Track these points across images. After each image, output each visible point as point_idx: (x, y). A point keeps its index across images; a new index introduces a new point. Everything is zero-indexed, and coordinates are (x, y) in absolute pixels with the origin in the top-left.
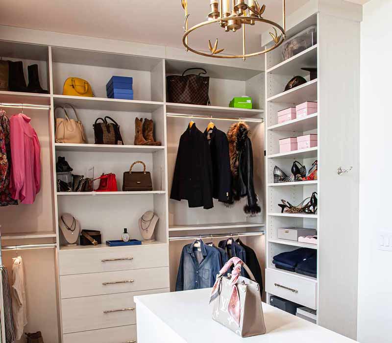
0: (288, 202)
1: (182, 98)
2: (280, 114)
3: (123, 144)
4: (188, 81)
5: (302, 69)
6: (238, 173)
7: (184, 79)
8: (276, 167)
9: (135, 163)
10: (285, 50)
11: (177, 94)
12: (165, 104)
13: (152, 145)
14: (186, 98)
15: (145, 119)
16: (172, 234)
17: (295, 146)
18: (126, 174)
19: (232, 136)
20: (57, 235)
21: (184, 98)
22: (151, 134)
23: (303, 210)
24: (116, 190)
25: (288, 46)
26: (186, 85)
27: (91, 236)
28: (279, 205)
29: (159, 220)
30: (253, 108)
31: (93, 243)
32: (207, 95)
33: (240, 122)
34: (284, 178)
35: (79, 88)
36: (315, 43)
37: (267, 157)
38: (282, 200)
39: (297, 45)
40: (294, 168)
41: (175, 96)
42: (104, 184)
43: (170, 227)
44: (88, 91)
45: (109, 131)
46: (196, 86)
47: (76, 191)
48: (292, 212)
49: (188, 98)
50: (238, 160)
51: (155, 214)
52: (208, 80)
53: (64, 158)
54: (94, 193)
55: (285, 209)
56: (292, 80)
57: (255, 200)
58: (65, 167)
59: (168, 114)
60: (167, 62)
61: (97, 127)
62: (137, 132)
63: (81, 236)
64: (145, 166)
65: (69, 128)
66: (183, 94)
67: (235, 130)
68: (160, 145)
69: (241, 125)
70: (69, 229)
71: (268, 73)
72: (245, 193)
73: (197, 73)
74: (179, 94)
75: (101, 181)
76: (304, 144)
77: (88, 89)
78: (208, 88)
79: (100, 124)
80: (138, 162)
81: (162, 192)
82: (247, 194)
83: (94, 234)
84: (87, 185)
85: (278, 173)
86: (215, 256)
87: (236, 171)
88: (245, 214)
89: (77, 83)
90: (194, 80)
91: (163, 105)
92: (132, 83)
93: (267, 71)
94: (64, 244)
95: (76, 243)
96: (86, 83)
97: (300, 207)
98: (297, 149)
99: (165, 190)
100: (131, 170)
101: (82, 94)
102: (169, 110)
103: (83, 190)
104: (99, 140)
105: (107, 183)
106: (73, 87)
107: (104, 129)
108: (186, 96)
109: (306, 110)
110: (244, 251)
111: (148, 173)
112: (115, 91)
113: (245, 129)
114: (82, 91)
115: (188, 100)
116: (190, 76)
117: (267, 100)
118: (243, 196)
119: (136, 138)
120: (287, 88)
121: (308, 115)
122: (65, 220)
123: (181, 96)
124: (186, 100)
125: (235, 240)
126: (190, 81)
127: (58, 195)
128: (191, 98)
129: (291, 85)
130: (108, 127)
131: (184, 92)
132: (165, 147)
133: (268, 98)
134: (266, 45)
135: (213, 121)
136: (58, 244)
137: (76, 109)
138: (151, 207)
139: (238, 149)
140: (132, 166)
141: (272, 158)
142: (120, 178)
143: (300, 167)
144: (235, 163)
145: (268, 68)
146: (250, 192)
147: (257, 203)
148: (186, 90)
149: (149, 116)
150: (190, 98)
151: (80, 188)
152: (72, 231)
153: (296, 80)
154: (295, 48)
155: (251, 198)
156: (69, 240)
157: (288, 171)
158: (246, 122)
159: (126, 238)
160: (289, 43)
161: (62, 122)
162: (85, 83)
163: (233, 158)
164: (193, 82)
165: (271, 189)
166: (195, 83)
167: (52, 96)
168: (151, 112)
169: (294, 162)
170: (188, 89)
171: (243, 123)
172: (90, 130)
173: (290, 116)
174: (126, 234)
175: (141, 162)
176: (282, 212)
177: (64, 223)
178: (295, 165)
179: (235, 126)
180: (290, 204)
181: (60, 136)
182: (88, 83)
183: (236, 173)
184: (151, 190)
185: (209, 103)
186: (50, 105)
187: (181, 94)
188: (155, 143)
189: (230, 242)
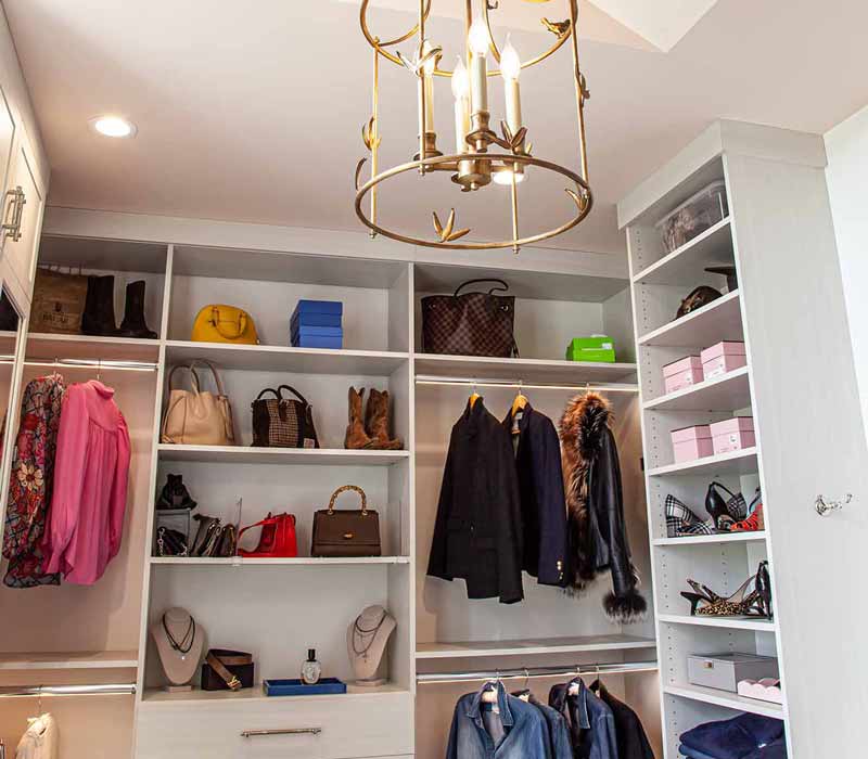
0: (704, 588)
1: (453, 343)
2: (668, 370)
3: (317, 446)
4: (466, 306)
5: (707, 270)
6: (588, 513)
7: (456, 303)
8: (670, 499)
9: (340, 490)
10: (669, 232)
11: (443, 335)
12: (411, 356)
13: (383, 448)
14: (462, 343)
15: (372, 390)
16: (424, 666)
17: (706, 446)
18: (320, 515)
19: (571, 424)
20: (139, 663)
21: (457, 343)
22: (382, 422)
23: (742, 610)
24: (294, 554)
25: (673, 226)
26: (462, 314)
27: (226, 667)
28: (682, 594)
29: (395, 628)
30: (618, 359)
31: (230, 684)
32: (512, 335)
33: (589, 393)
34: (691, 525)
35: (227, 326)
36: (727, 215)
37: (648, 472)
38: (690, 582)
39: (691, 222)
40: (712, 501)
41: (439, 339)
42: (268, 540)
43: (420, 646)
44: (248, 330)
45: (283, 418)
46: (483, 317)
47: (200, 554)
48: (715, 614)
49: (466, 343)
50: (587, 481)
51: (388, 614)
52: (513, 304)
53: (180, 477)
54: (237, 560)
55: (700, 605)
56: (690, 297)
57: (631, 580)
58: (177, 499)
59: (419, 377)
60: (416, 268)
61: (259, 407)
62: (352, 419)
63: (204, 666)
64: (364, 497)
65: (196, 410)
66: (454, 335)
67: (577, 412)
68: (401, 448)
69: (592, 400)
70: (176, 647)
71: (637, 282)
72: (606, 561)
73: (485, 289)
74: (446, 335)
75: (264, 528)
76: (726, 441)
77: (246, 328)
78: (512, 320)
79: (264, 401)
80: (350, 487)
81: (401, 560)
82: (610, 565)
83: (234, 661)
84: (227, 541)
85: (676, 512)
86: (533, 728)
87: (584, 507)
88: (607, 616)
89: (223, 316)
90: (479, 304)
91: (407, 359)
92: (341, 314)
93: (633, 279)
94: (157, 684)
95: (191, 684)
96: (243, 315)
97: (737, 600)
98: (713, 454)
99: (408, 555)
100: (331, 506)
101: (233, 339)
102: (420, 368)
103: (217, 553)
104: (261, 439)
105: (277, 536)
106: (214, 325)
107: (273, 413)
108: (462, 338)
109: (722, 360)
110: (610, 716)
111: (372, 512)
112: (303, 330)
113: (599, 409)
114: (233, 332)
115: (466, 347)
116: (470, 295)
117: (638, 341)
118: (603, 569)
119: (349, 433)
120: (681, 312)
121: (728, 371)
122: (170, 628)
123: (449, 338)
124: (462, 347)
126: (470, 307)
127: (152, 565)
128: (473, 343)
129: (688, 306)
130: (282, 408)
131: (458, 330)
132: (410, 453)
133: (639, 336)
134: (630, 225)
135: (524, 392)
136: (139, 687)
137: (219, 372)
138: (380, 596)
139: (585, 456)
140: (334, 497)
141: (659, 476)
142: (305, 523)
143: (726, 498)
144: (579, 488)
145: (635, 273)
146: (616, 559)
147: (636, 586)
148: (462, 326)
149: (381, 384)
150: (469, 343)
151: (210, 548)
152: (183, 651)
153: (699, 296)
154: (689, 228)
155: (620, 575)
156: (172, 676)
157: (699, 503)
158: (602, 392)
159: (311, 673)
160: (674, 219)
161: (182, 397)
162: (241, 316)
163: (575, 477)
164: (478, 308)
165: (663, 552)
166: (482, 309)
167: (163, 343)
168: (389, 375)
169: (711, 486)
170: (466, 322)
171: (597, 395)
172: (245, 414)
173: (689, 375)
174: (314, 665)
175: (356, 489)
176: (693, 613)
177: (168, 632)
178: (712, 493)
179: (578, 402)
180: (710, 592)
181: (175, 427)
182: (247, 317)
183: (583, 511)
184: (378, 554)
185: (516, 352)
186: (157, 362)
187: (450, 335)
188: (389, 442)
189: (575, 689)
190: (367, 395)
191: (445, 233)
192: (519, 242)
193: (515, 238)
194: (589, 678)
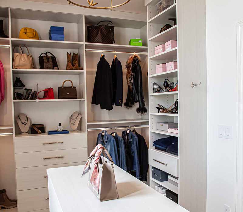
0: (162, 106)
1: (96, 39)
2: (156, 48)
3: (58, 69)
4: (100, 29)
5: (169, 19)
6: (133, 87)
7: (97, 28)
8: (155, 83)
9: (65, 81)
10: (159, 7)
11: (93, 37)
12: (84, 43)
13: (77, 69)
14: (99, 40)
15: (74, 53)
16: (89, 126)
17: (165, 69)
18: (60, 88)
19: (129, 63)
20: (13, 128)
21: (98, 40)
22: (77, 62)
23: (171, 111)
24: (54, 99)
25: (160, 6)
26: (99, 31)
27: (37, 128)
28: (156, 108)
29: (82, 117)
30: (143, 46)
31: (39, 132)
32: (113, 38)
33: (135, 55)
34: (160, 90)
35: (29, 34)
36: (175, 2)
37: (149, 76)
38: (158, 105)
39: (166, 4)
40: (165, 84)
41: (92, 38)
42: (46, 95)
43: (88, 122)
44: (36, 35)
45: (48, 61)
46: (105, 32)
47: (27, 99)
48: (164, 112)
49: (100, 40)
50: (133, 79)
51: (80, 114)
52: (114, 28)
53: (20, 78)
54: (38, 100)
55: (160, 110)
56: (164, 27)
57: (144, 104)
58: (19, 84)
59: (87, 49)
60: (85, 17)
61: (41, 58)
62: (68, 61)
63: (31, 128)
64: (72, 83)
65: (22, 59)
66: (97, 37)
67: (131, 60)
68: (82, 69)
69: (135, 57)
70: (23, 123)
71: (149, 22)
72: (137, 100)
73: (105, 24)
74: (94, 37)
75: (45, 92)
76: (170, 68)
77: (35, 35)
78: (113, 33)
79: (42, 56)
80: (68, 80)
81: (83, 99)
82: (138, 101)
83: (39, 126)
84: (34, 95)
85: (156, 87)
87: (132, 86)
88: (137, 114)
89: (28, 31)
90: (104, 28)
91: (83, 44)
92: (63, 31)
93: (148, 21)
94: (19, 132)
95: (28, 132)
96: (34, 30)
97: (170, 109)
98: (166, 71)
99: (84, 98)
100: (63, 85)
101: (31, 38)
102: (87, 47)
103: (32, 98)
104: (42, 67)
105: (48, 94)
106: (26, 34)
107: (45, 59)
108: (99, 38)
109: (171, 46)
110: (137, 138)
111: (75, 87)
112: (52, 35)
113: (137, 59)
114: (32, 36)
115: (100, 41)
116: (101, 26)
117: (148, 40)
118: (136, 102)
119: (67, 65)
120: (161, 31)
121: (172, 48)
122: (21, 118)
123: (95, 38)
124: (99, 41)
125: (132, 131)
126: (101, 29)
127: (14, 102)
128: (102, 40)
129: (163, 30)
130: (48, 58)
131: (98, 36)
132: (85, 71)
133: (149, 39)
134: (148, 5)
135: (116, 54)
136: (14, 133)
137: (28, 48)
138: (77, 109)
139: (133, 72)
140: (64, 83)
141: (152, 77)
142: (56, 90)
143: (169, 83)
144: (131, 81)
145: (148, 20)
146: (140, 99)
147: (145, 106)
148: (99, 35)
149: (76, 51)
150: (101, 40)
151: (30, 97)
152: (25, 124)
153: (166, 27)
154: (165, 6)
155: (141, 103)
156: (23, 130)
157: (162, 84)
158: (138, 54)
159: (60, 129)
160: (161, 3)
161: (18, 55)
162: (33, 31)
163: (130, 78)
164: (104, 29)
165: (152, 97)
167: (10, 39)
168: (78, 49)
169: (165, 80)
170: (100, 34)
171: (137, 55)
172: (37, 60)
173: (162, 50)
174: (60, 127)
175: (70, 81)
176: (158, 112)
177: (20, 120)
178: (166, 82)
179: (132, 57)
180: (163, 107)
181: (17, 64)
182: (35, 31)
183: (132, 87)
184: (77, 98)
185: (114, 42)
186: (9, 45)
187: (95, 37)
188: (78, 68)
189: (128, 132)
190: (72, 55)
191: (91, 3)
192: (113, 7)
193: (111, 6)
194: (132, 129)
